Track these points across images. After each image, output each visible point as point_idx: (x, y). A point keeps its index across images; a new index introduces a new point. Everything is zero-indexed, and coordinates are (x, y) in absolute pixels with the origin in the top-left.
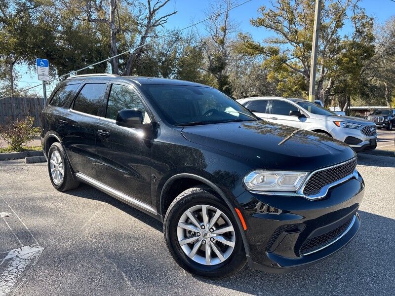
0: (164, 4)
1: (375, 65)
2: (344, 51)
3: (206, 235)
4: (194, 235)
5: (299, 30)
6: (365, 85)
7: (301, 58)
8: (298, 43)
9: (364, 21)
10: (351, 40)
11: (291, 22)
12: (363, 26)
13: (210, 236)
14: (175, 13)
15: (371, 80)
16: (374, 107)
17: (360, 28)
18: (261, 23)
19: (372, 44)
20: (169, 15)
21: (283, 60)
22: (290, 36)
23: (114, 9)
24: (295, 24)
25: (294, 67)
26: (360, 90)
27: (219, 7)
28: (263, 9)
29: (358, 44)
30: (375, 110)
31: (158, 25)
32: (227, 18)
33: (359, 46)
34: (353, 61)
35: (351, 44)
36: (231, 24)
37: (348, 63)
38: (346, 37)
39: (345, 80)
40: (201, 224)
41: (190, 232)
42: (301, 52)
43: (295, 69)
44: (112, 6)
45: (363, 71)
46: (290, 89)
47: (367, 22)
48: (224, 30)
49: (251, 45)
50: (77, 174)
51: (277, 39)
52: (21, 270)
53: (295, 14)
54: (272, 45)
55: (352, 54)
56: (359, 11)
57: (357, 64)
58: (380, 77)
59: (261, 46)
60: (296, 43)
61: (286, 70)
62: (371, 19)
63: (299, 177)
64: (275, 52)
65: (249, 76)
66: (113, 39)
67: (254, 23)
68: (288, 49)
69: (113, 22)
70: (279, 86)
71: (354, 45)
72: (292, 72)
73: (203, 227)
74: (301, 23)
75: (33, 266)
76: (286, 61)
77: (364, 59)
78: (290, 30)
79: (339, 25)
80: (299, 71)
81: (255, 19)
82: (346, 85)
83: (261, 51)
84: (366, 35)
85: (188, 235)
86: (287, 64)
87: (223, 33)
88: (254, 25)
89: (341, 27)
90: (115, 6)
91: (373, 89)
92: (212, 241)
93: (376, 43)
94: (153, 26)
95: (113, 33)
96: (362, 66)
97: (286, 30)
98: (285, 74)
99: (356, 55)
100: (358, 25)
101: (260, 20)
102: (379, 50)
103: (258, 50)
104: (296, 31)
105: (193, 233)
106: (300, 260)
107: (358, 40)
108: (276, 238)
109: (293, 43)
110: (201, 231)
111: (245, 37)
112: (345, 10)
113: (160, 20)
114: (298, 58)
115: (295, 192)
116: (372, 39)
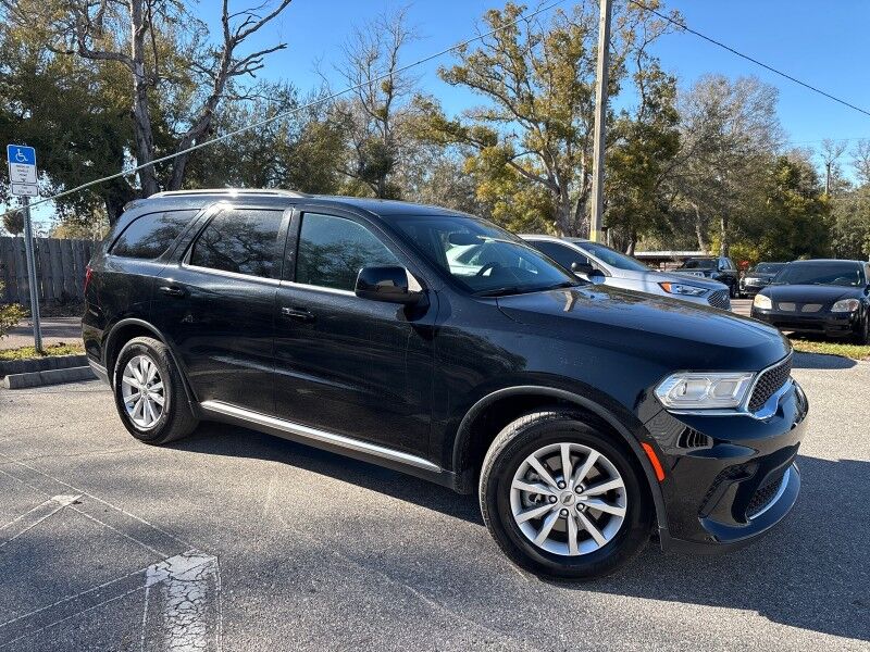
0: (258, 27)
1: (678, 170)
2: (622, 142)
3: (568, 499)
4: (543, 500)
5: (536, 96)
6: (664, 210)
7: (542, 152)
8: (536, 122)
9: (658, 83)
10: (635, 120)
11: (520, 77)
12: (658, 92)
13: (577, 501)
14: (281, 47)
15: (673, 199)
16: (680, 253)
17: (652, 97)
18: (460, 77)
19: (673, 128)
20: (266, 52)
21: (508, 156)
22: (518, 106)
23: (143, 31)
24: (527, 83)
25: (527, 170)
26: (658, 219)
27: (375, 38)
28: (463, 48)
29: (649, 129)
30: (685, 259)
31: (242, 72)
32: (394, 64)
33: (650, 133)
34: (641, 162)
35: (638, 129)
36: (402, 77)
37: (632, 166)
38: (623, 113)
39: (626, 200)
40: (558, 480)
41: (533, 496)
42: (543, 140)
43: (530, 175)
44: (137, 23)
45: (659, 182)
46: (519, 217)
47: (665, 86)
48: (389, 89)
49: (441, 123)
50: (203, 404)
51: (491, 112)
52: (197, 602)
53: (528, 62)
54: (482, 124)
55: (639, 147)
56: (648, 62)
57: (650, 168)
58: (690, 195)
59: (462, 125)
60: (529, 121)
61: (513, 177)
62: (672, 80)
63: (740, 383)
64: (488, 139)
65: (435, 188)
66: (140, 99)
67: (446, 77)
68: (514, 133)
69: (139, 60)
70: (497, 211)
71: (641, 130)
72: (524, 182)
73: (563, 485)
74: (541, 81)
75: (220, 592)
76: (513, 157)
77: (660, 158)
78: (518, 94)
79: (611, 89)
80: (537, 179)
81: (449, 68)
82: (631, 211)
83: (461, 135)
84: (664, 112)
85: (528, 503)
86: (514, 165)
87: (385, 96)
88: (446, 81)
89: (616, 92)
90: (144, 25)
91: (676, 217)
92: (580, 510)
93: (680, 128)
94: (233, 73)
95: (140, 84)
96: (659, 172)
97: (511, 94)
98: (509, 184)
99: (646, 149)
100: (647, 90)
101: (459, 70)
102: (687, 141)
103: (457, 133)
104: (531, 98)
105: (539, 497)
106: (748, 527)
107: (649, 121)
108: (714, 491)
109: (524, 121)
110: (558, 493)
111: (428, 106)
112: (622, 59)
113: (247, 59)
114: (537, 152)
115: (735, 409)
116: (674, 119)
